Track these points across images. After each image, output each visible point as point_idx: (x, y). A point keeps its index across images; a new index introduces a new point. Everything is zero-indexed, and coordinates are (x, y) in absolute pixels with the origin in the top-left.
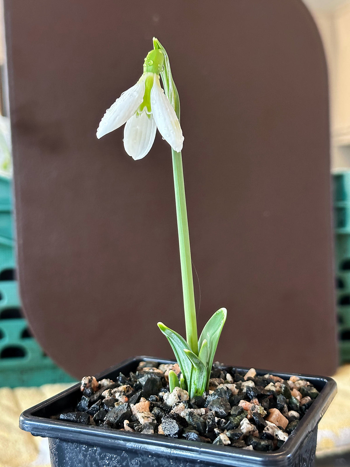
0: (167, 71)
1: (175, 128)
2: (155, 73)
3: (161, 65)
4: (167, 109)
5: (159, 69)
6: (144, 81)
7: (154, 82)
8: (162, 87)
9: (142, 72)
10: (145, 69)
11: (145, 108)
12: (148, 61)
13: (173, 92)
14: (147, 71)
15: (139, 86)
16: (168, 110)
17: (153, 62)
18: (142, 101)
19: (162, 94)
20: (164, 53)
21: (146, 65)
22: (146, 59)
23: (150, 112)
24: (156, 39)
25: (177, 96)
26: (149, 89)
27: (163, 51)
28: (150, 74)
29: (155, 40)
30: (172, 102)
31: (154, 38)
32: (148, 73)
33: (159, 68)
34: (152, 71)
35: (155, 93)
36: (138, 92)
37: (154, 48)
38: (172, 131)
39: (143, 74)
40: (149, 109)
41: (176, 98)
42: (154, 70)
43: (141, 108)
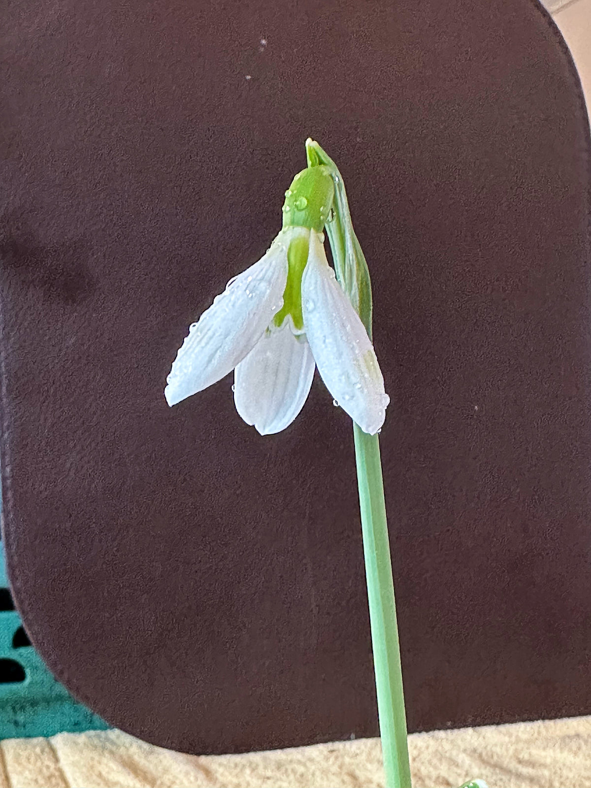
0: (341, 216)
1: (366, 375)
2: (312, 229)
3: (326, 209)
4: (344, 326)
5: (322, 217)
6: (285, 249)
7: (310, 251)
8: (331, 263)
9: (278, 226)
10: (286, 218)
11: (289, 318)
12: (295, 198)
13: (355, 263)
14: (293, 223)
15: (274, 263)
16: (348, 328)
17: (306, 203)
18: (281, 303)
19: (330, 281)
20: (333, 175)
21: (288, 209)
22: (288, 194)
23: (300, 329)
24: (315, 144)
25: (365, 271)
26: (297, 268)
27: (331, 169)
28: (301, 231)
29: (310, 143)
30: (353, 288)
31: (309, 141)
32: (295, 229)
33: (323, 214)
34: (306, 224)
35: (313, 281)
36: (269, 282)
37: (309, 163)
38: (359, 386)
39: (281, 230)
40: (298, 322)
41: (362, 278)
42: (309, 219)
43: (279, 318)
